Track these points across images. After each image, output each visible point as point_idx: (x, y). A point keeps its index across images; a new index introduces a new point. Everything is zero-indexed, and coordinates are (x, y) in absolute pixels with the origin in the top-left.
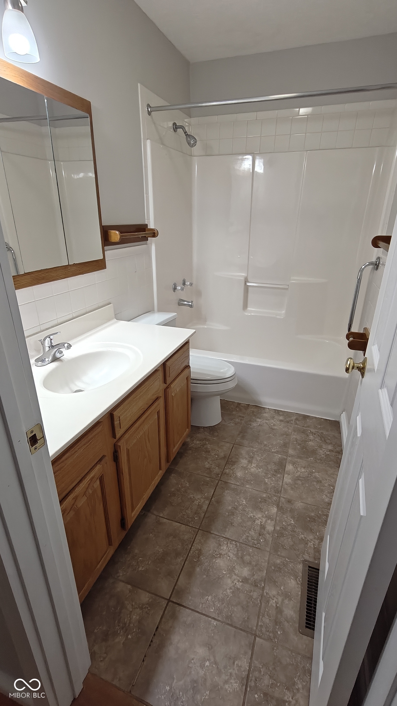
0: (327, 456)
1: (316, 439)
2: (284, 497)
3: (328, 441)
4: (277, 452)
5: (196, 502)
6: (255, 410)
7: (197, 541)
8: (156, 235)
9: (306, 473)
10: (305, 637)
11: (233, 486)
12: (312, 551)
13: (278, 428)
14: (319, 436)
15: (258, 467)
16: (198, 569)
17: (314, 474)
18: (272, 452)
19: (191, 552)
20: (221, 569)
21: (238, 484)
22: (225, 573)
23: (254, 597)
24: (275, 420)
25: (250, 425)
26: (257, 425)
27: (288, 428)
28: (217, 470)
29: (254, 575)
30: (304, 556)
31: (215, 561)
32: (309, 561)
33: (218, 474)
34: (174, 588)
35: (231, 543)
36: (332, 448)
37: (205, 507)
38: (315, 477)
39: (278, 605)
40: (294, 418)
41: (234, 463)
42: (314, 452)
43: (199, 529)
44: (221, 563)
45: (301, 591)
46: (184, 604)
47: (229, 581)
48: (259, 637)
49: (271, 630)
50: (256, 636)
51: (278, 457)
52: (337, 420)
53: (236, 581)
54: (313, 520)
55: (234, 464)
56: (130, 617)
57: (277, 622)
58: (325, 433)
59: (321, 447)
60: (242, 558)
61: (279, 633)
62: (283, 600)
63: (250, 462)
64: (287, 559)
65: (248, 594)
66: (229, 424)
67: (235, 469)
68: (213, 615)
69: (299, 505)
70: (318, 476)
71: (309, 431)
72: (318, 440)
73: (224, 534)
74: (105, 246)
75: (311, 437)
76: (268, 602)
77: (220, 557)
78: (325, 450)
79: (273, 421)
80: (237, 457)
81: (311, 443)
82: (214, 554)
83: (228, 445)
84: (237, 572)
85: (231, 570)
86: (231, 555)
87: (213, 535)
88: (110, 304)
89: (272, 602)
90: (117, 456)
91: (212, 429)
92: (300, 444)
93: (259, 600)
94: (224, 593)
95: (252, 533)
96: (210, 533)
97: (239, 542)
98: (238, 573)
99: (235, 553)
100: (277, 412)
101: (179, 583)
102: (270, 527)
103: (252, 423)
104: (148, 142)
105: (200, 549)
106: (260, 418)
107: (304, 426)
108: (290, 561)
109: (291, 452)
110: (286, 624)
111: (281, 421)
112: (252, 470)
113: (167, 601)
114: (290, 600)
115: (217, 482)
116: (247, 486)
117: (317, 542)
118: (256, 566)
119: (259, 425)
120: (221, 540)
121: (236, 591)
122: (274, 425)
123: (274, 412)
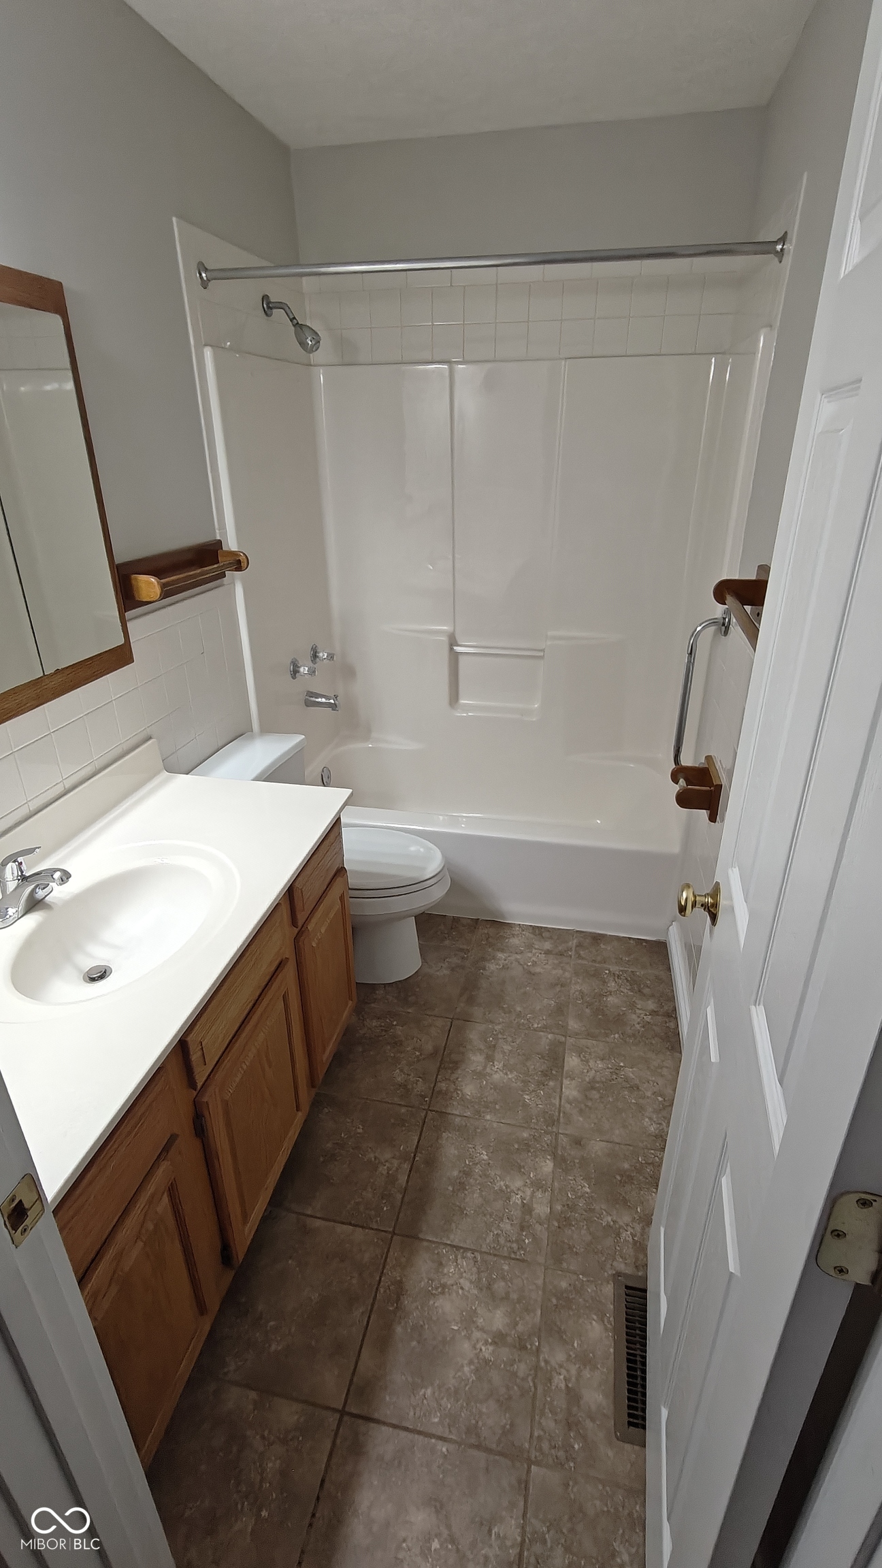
0: (646, 1025)
1: (621, 989)
2: (566, 1132)
3: (646, 991)
4: (545, 1028)
5: (383, 1170)
6: (492, 931)
7: (391, 1262)
8: (244, 564)
9: (607, 1072)
10: (628, 1447)
11: (458, 1120)
12: (629, 1251)
13: (542, 971)
14: (628, 981)
15: (507, 1068)
16: (399, 1329)
17: (623, 1070)
18: (535, 1030)
19: (382, 1290)
20: (448, 1321)
21: (468, 1114)
22: (456, 1328)
23: (521, 1374)
24: (534, 951)
25: (484, 969)
26: (497, 967)
27: (562, 968)
28: (421, 1087)
29: (516, 1324)
30: (615, 1263)
31: (434, 1303)
32: (625, 1275)
33: (424, 1097)
34: (351, 1381)
35: (463, 1258)
36: (655, 1005)
37: (403, 1179)
38: (627, 1080)
39: (570, 1385)
40: (573, 943)
41: (456, 1065)
42: (619, 1021)
43: (394, 1233)
44: (446, 1306)
45: (615, 1345)
46: (376, 1416)
47: (466, 1346)
48: (538, 1463)
49: (560, 1443)
50: (530, 1462)
51: (546, 1038)
52: (662, 939)
53: (481, 1343)
54: (627, 1178)
55: (457, 1068)
56: (260, 1466)
57: (570, 1424)
58: (640, 972)
59: (632, 1006)
60: (489, 1287)
61: (576, 1446)
62: (579, 1371)
63: (490, 1059)
64: (581, 1276)
65: (508, 1369)
66: (438, 971)
67: (459, 1080)
68: (439, 1431)
69: (597, 1147)
70: (631, 1075)
71: (607, 972)
72: (626, 991)
73: (448, 1238)
74: (125, 612)
75: (612, 985)
76: (550, 1380)
77: (443, 1293)
78: (642, 1013)
79: (530, 955)
80: (461, 1048)
81: (611, 1000)
82: (430, 1288)
83: (439, 1023)
84: (480, 1321)
85: (469, 1320)
86: (466, 1285)
87: (425, 1244)
88: (150, 738)
89: (559, 1381)
90: (201, 1125)
91: (404, 988)
92: (589, 1005)
93: (530, 1379)
94: (457, 1376)
95: (506, 1226)
96: (418, 1238)
97: (481, 1253)
98: (483, 1323)
99: (474, 1277)
100: (539, 931)
101: (361, 1367)
102: (541, 1209)
103: (487, 965)
104: (208, 353)
105: (401, 1282)
106: (502, 951)
107: (594, 961)
108: (588, 1281)
109: (573, 1024)
110: (589, 1424)
111: (548, 952)
112: (496, 1077)
113: (337, 1416)
114: (594, 1368)
115: (423, 1114)
116: (488, 1117)
117: (638, 1228)
118: (519, 1301)
119: (503, 966)
120: (442, 1251)
121: (483, 1366)
122: (534, 964)
123: (532, 933)
